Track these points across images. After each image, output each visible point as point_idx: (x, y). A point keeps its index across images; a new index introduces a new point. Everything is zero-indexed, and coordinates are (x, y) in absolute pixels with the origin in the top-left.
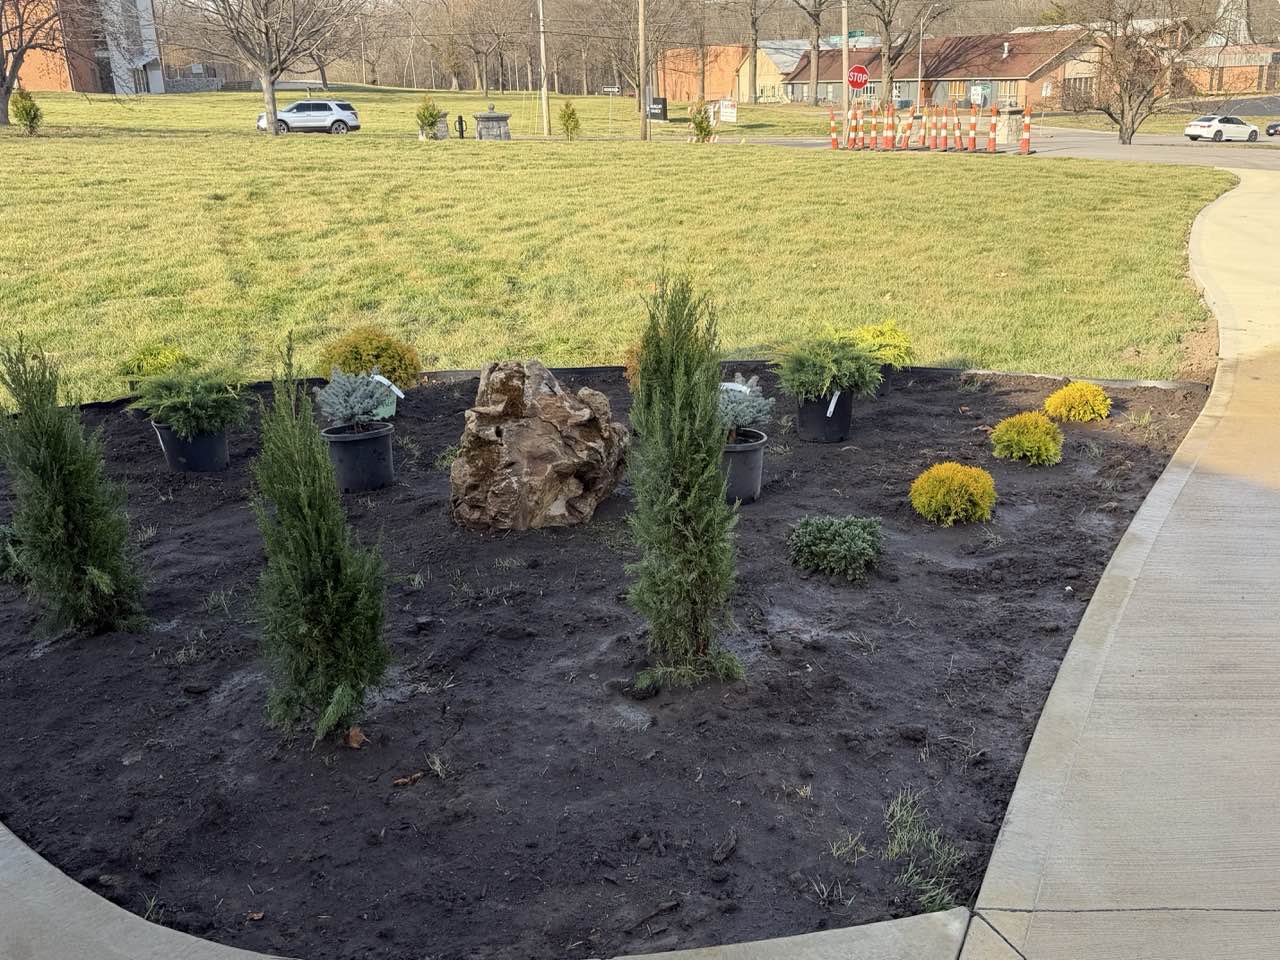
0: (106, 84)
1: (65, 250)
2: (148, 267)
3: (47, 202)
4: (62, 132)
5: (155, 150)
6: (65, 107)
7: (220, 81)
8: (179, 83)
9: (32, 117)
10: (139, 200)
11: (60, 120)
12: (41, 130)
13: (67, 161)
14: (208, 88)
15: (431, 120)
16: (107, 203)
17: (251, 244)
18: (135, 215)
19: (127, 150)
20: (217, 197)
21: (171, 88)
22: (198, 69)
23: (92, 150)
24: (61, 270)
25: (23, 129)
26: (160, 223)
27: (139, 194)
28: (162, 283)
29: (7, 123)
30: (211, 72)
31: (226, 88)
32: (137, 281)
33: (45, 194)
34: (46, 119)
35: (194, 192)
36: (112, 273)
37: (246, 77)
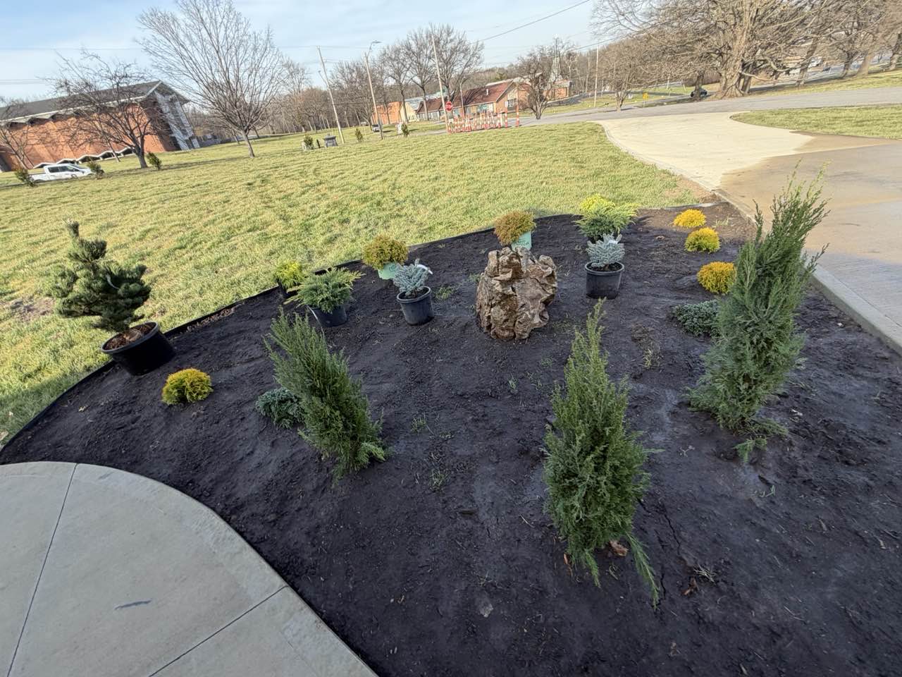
0: (178, 148)
1: (201, 216)
2: (242, 219)
3: (182, 197)
4: (169, 168)
5: (212, 169)
6: (167, 158)
7: (219, 140)
8: (204, 143)
9: (157, 163)
10: (219, 190)
11: (169, 163)
12: (162, 167)
13: (180, 178)
14: (215, 144)
15: (309, 142)
16: (207, 193)
17: (277, 202)
18: (221, 197)
19: (201, 171)
20: (249, 184)
21: (202, 145)
22: (209, 136)
23: (188, 172)
24: (205, 227)
25: (155, 168)
26: (233, 199)
27: (218, 187)
28: (252, 225)
29: (147, 167)
30: (215, 137)
31: (222, 143)
32: (241, 226)
33: (179, 193)
34: (163, 163)
35: (239, 183)
36: (229, 224)
37: (227, 138)
